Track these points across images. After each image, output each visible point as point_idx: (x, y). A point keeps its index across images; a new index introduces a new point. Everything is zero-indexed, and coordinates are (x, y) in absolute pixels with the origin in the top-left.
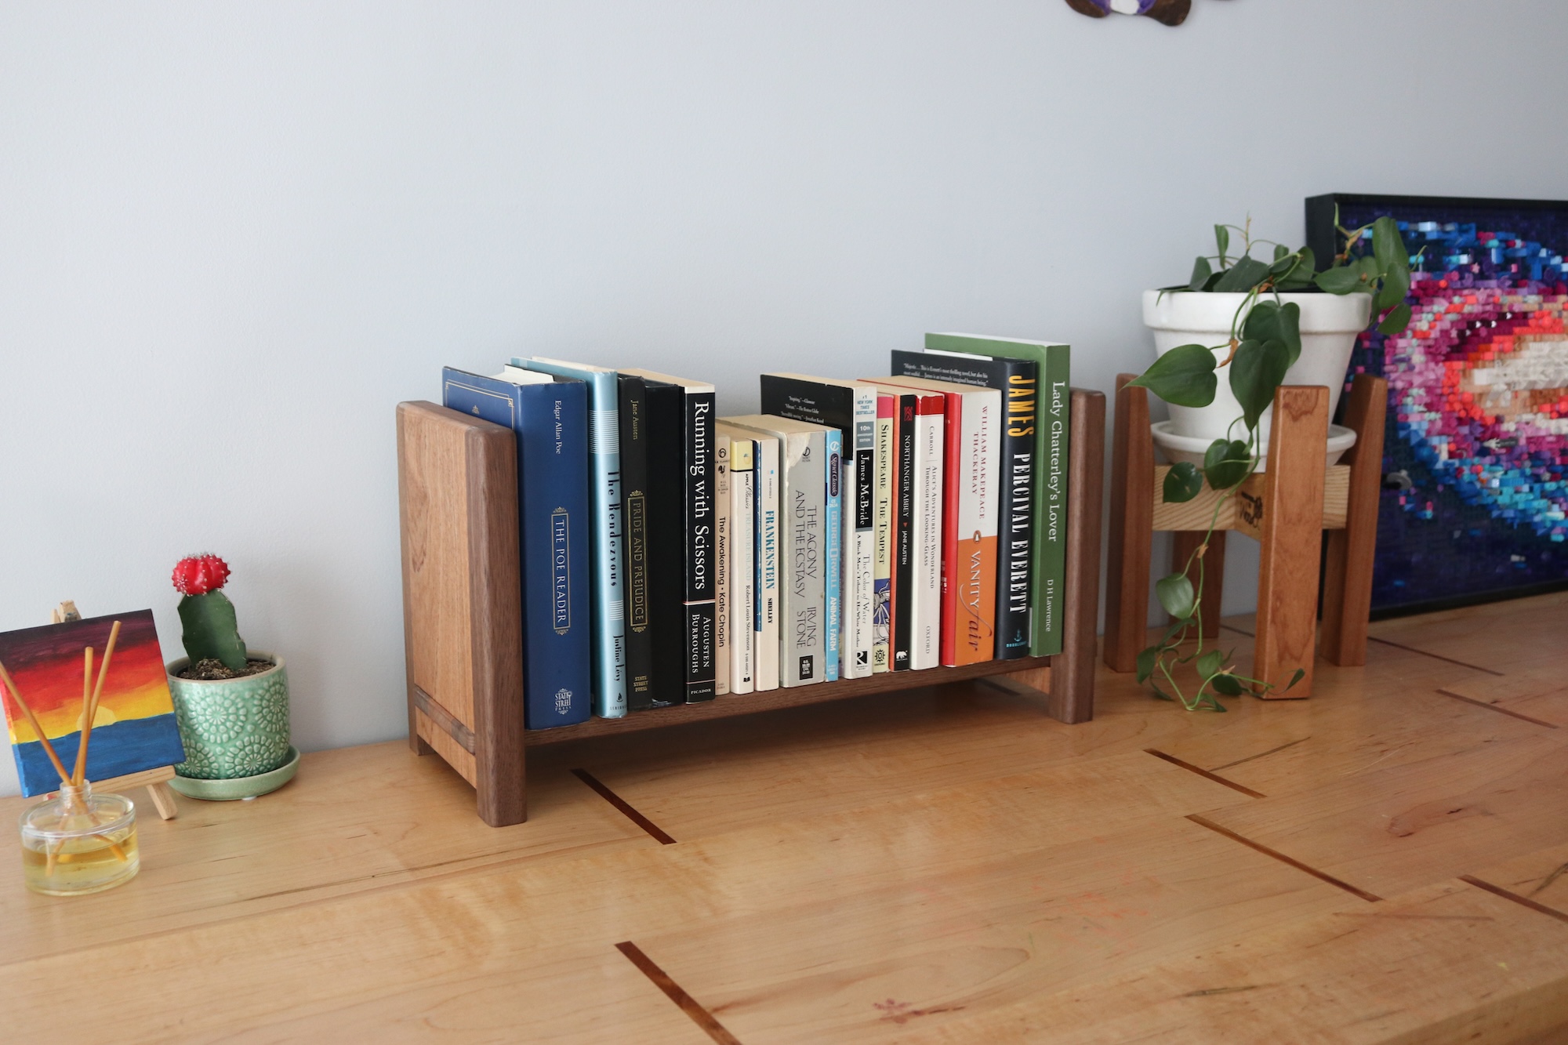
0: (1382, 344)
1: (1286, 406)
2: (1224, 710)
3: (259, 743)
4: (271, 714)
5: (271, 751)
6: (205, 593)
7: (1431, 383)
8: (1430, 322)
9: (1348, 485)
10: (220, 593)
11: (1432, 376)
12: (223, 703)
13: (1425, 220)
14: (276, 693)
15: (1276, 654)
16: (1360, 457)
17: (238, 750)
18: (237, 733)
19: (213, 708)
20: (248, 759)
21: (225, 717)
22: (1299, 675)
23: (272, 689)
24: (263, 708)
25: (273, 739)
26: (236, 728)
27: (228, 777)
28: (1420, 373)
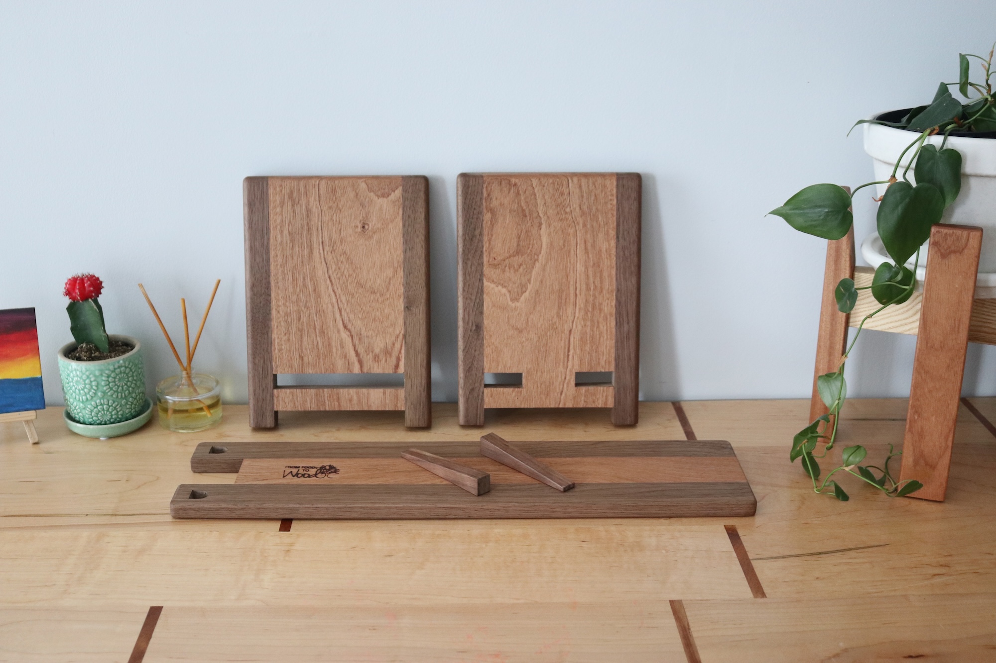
1: (936, 244)
5: (118, 410)
10: (95, 301)
12: (82, 376)
17: (94, 408)
18: (92, 397)
20: (100, 413)
21: (84, 385)
25: (121, 403)
26: (91, 393)
27: (91, 424)
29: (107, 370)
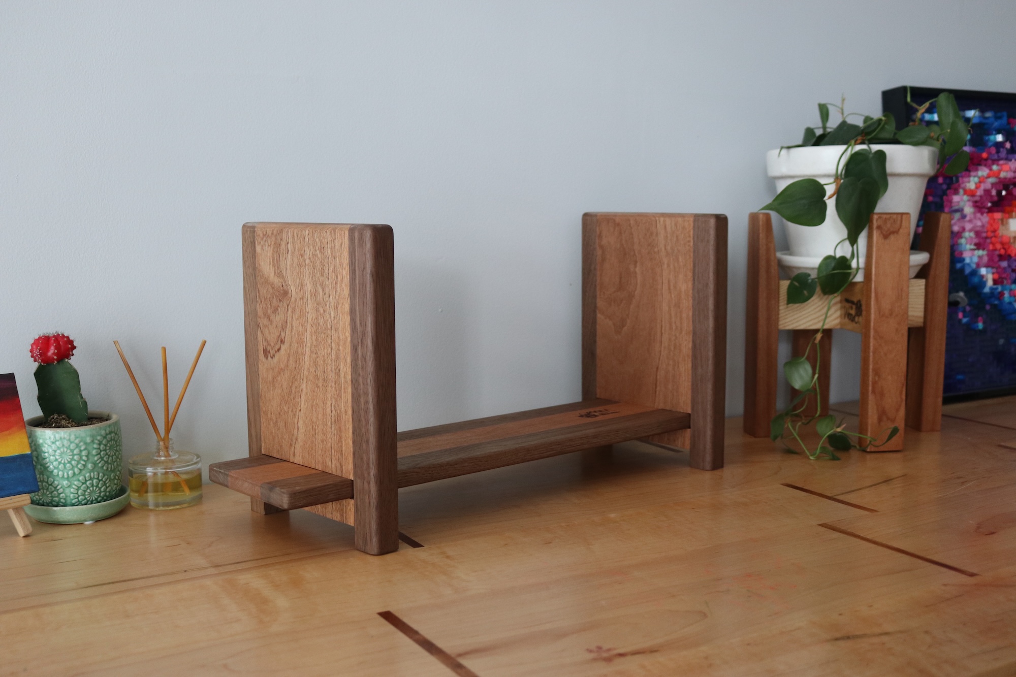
0: (942, 199)
1: (879, 227)
2: (838, 459)
3: (98, 478)
4: (107, 456)
5: (108, 485)
6: (56, 362)
7: (978, 229)
8: (976, 184)
9: (924, 294)
10: (68, 362)
11: (979, 223)
12: (69, 446)
13: (970, 109)
14: (111, 440)
15: (876, 417)
16: (932, 273)
17: (81, 484)
18: (80, 470)
19: (62, 450)
20: (88, 491)
21: (71, 457)
22: (895, 431)
23: (109, 437)
24: (101, 451)
25: (109, 477)
26: (79, 466)
27: (73, 505)
28: (970, 221)
29: (99, 435)
